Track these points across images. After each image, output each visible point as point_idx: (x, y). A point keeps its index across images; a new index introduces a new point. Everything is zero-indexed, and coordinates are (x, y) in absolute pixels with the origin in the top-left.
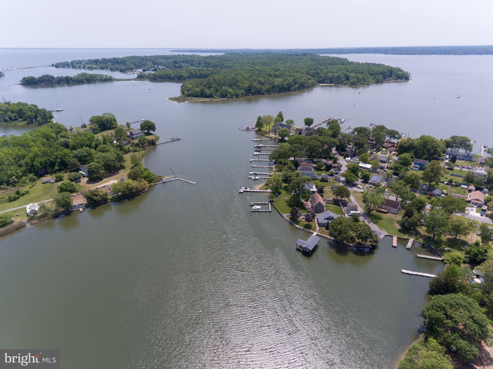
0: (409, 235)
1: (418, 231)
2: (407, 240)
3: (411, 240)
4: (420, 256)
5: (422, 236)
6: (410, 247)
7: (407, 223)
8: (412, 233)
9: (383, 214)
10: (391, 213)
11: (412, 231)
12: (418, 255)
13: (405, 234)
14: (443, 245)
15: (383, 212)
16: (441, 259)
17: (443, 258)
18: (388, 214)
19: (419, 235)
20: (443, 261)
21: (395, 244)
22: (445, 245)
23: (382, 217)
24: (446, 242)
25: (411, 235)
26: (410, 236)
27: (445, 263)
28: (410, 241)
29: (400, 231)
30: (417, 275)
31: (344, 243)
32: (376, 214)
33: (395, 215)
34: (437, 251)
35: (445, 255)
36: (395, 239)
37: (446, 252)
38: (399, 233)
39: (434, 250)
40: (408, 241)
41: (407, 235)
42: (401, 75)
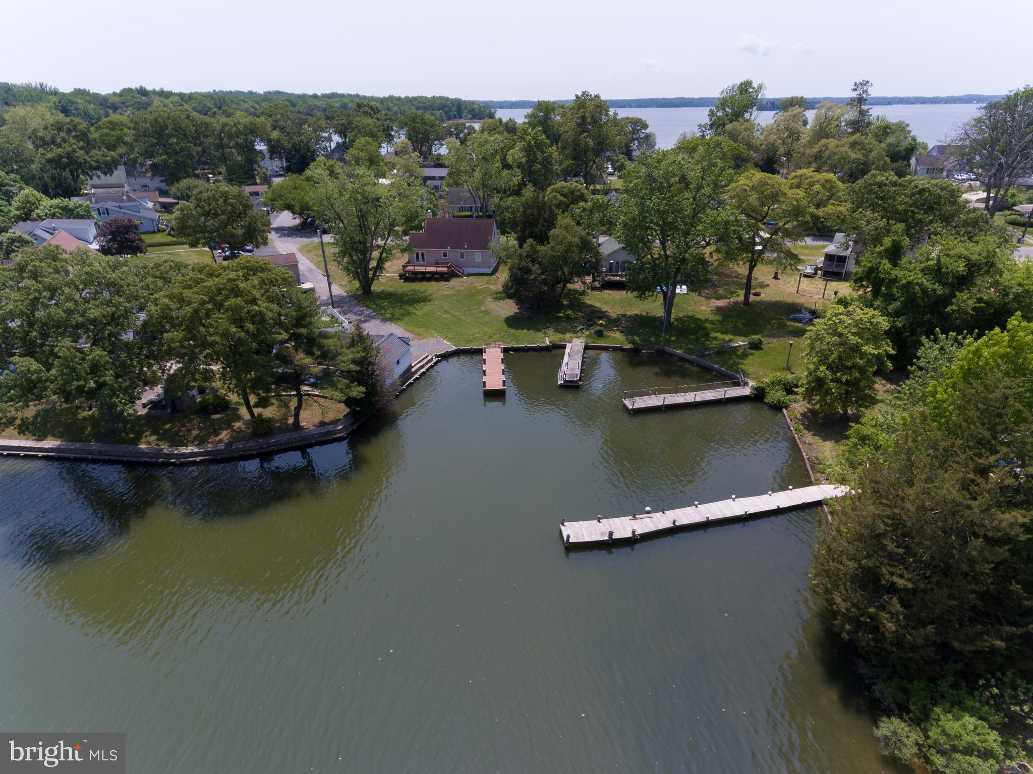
0: (557, 331)
1: (591, 306)
2: (554, 352)
3: (574, 347)
4: (642, 402)
5: (613, 323)
6: (578, 372)
7: (536, 268)
8: (568, 318)
9: (433, 283)
10: (469, 275)
11: (570, 312)
12: (628, 403)
13: (539, 330)
14: (713, 335)
15: (433, 273)
16: (746, 391)
17: (752, 383)
18: (454, 282)
19: (600, 318)
20: (758, 396)
21: (495, 377)
22: (722, 333)
23: (428, 292)
24: (720, 322)
25: (567, 326)
26: (564, 331)
27: (778, 407)
28: (567, 350)
29: (513, 322)
30: (675, 530)
31: (143, 453)
32: (400, 291)
33: (486, 278)
34: (705, 362)
35: (750, 370)
36: (493, 358)
37: (745, 355)
38: (513, 331)
39: (691, 362)
40: (563, 354)
41: (550, 332)
42: (480, 111)
